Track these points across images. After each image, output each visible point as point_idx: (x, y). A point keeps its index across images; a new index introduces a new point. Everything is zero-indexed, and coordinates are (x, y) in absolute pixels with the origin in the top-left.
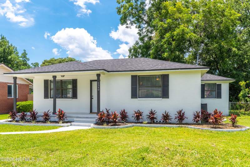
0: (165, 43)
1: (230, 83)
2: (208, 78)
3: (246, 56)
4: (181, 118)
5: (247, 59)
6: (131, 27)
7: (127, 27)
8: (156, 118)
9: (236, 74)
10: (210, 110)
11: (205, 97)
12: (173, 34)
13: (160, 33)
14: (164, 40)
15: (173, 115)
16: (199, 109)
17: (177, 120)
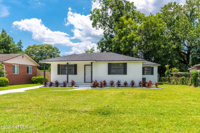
0: (122, 42)
1: (158, 67)
2: (147, 64)
3: (170, 49)
4: (133, 84)
5: (171, 51)
6: (99, 29)
7: (97, 29)
8: (120, 84)
9: (164, 60)
10: (147, 81)
11: (145, 74)
12: (127, 37)
13: (119, 36)
14: (121, 40)
15: (129, 83)
16: (141, 80)
17: (131, 85)
